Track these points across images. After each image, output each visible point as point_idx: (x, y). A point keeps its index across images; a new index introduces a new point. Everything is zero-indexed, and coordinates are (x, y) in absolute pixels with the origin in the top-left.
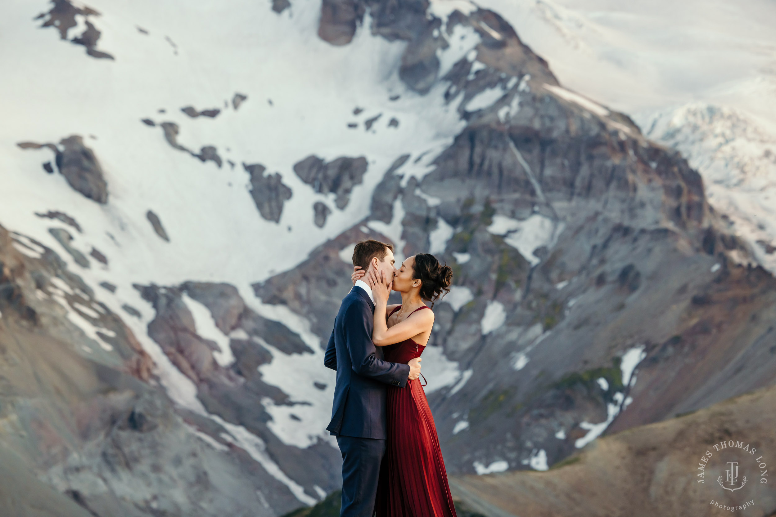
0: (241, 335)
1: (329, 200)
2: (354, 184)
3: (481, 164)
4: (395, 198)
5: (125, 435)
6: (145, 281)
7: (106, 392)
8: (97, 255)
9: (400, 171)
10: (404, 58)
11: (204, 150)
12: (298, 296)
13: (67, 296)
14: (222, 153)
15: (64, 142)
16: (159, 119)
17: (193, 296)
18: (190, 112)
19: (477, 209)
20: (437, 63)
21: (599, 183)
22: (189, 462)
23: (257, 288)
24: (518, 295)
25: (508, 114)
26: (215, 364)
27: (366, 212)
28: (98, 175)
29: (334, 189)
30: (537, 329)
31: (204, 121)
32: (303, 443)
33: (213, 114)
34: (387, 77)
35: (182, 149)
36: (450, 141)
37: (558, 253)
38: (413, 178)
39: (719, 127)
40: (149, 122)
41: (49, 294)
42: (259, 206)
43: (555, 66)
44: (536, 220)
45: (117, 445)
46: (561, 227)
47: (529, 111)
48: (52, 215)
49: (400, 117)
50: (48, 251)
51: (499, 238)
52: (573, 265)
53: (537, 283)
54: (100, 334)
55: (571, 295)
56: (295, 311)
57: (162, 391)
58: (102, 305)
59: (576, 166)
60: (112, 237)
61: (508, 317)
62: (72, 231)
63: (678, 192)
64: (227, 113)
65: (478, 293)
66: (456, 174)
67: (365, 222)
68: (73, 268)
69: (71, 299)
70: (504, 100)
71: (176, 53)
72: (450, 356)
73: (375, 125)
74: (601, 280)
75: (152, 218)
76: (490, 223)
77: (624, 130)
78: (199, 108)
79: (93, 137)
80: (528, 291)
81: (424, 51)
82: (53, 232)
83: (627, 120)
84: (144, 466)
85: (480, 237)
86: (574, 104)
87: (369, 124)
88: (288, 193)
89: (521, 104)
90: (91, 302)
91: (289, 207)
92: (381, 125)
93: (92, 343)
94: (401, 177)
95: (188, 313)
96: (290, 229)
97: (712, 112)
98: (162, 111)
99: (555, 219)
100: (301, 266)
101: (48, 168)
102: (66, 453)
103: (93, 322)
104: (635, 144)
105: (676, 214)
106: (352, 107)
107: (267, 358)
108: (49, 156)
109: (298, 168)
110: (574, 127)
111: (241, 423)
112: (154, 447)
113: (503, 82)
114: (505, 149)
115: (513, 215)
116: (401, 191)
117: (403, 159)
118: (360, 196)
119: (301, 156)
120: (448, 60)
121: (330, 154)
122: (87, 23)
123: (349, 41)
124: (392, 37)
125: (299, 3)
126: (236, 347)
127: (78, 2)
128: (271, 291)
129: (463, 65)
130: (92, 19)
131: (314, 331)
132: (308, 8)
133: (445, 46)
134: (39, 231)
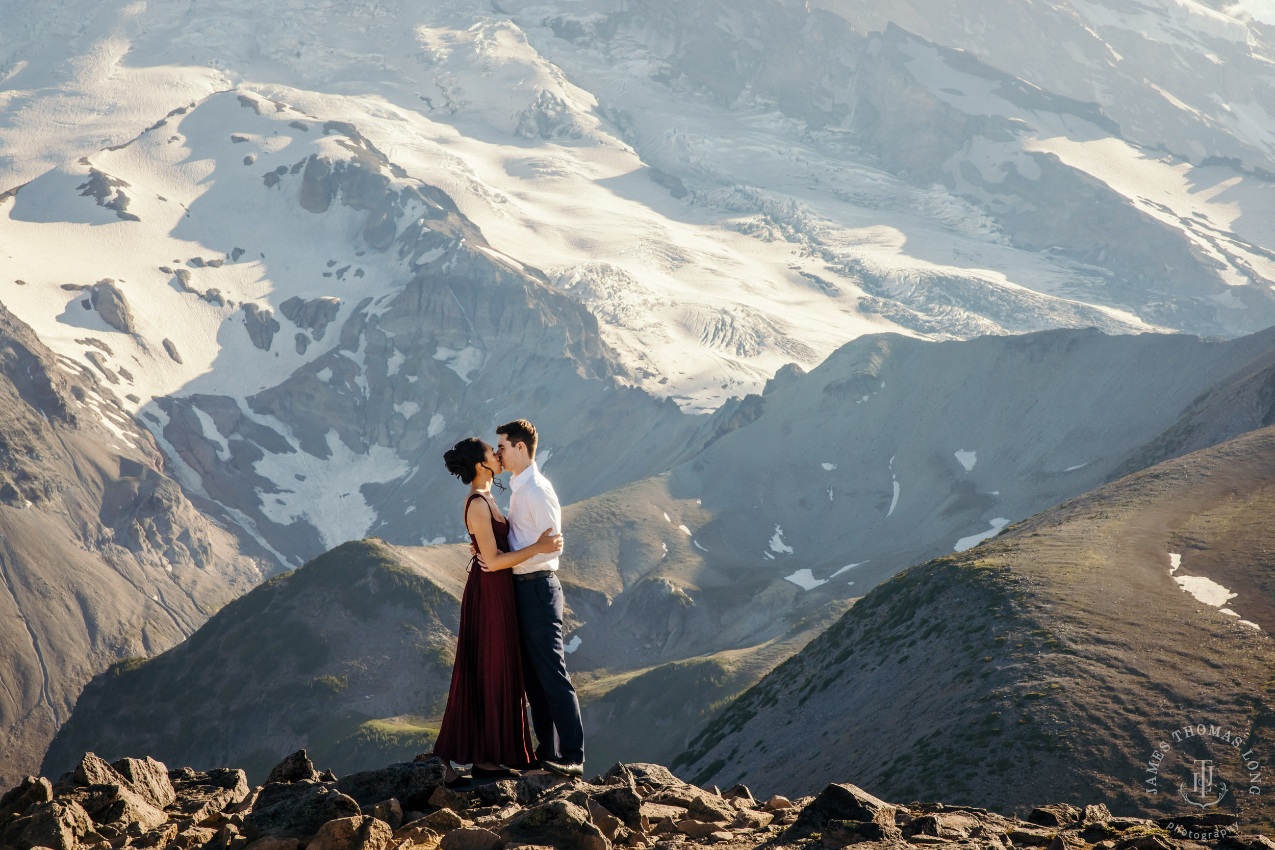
0: (238, 437)
1: (309, 333)
2: (328, 321)
3: (427, 306)
4: (360, 332)
6: (160, 394)
8: (123, 372)
9: (364, 311)
10: (367, 222)
11: (208, 293)
12: (283, 408)
13: (101, 406)
14: (225, 296)
15: (98, 284)
16: (174, 267)
17: (200, 407)
18: (196, 262)
19: (424, 341)
20: (394, 228)
21: (518, 324)
23: (250, 400)
24: (456, 408)
25: (449, 267)
26: (217, 459)
27: (337, 343)
28: (124, 310)
29: (312, 323)
31: (209, 269)
32: (287, 522)
33: (216, 264)
34: (354, 237)
35: (191, 291)
36: (404, 287)
37: (486, 375)
38: (374, 315)
39: (609, 281)
40: (165, 270)
41: (87, 404)
42: (253, 337)
43: (485, 232)
44: (470, 349)
46: (489, 356)
47: (465, 266)
48: (89, 342)
49: (364, 268)
50: (85, 369)
51: (442, 364)
52: (498, 385)
53: (471, 398)
54: (124, 434)
55: (496, 408)
56: (280, 419)
58: (126, 412)
59: (502, 308)
60: (138, 361)
61: (447, 425)
62: (105, 354)
63: (578, 330)
65: (424, 406)
66: (407, 313)
67: (336, 350)
68: (105, 383)
69: (104, 407)
70: (446, 257)
71: (187, 216)
72: (402, 455)
73: (345, 275)
75: (167, 345)
76: (435, 352)
77: (538, 282)
78: (206, 259)
79: (122, 281)
80: (463, 404)
81: (384, 218)
82: (89, 356)
83: (539, 273)
85: (425, 362)
86: (500, 261)
87: (340, 273)
88: (276, 328)
89: (458, 260)
90: (119, 410)
91: (277, 337)
92: (349, 275)
93: (120, 443)
94: (366, 315)
95: (197, 420)
96: (277, 355)
97: (604, 269)
98: (177, 261)
99: (484, 349)
100: (284, 385)
101: (86, 304)
103: (121, 426)
104: (546, 292)
105: (577, 347)
106: (328, 260)
107: (259, 456)
108: (87, 296)
109: (284, 307)
110: (500, 279)
113: (444, 243)
114: (446, 294)
115: (452, 347)
116: (365, 326)
117: (368, 301)
118: (333, 330)
119: (286, 298)
120: (402, 225)
121: (308, 296)
122: (118, 191)
123: (325, 210)
124: (358, 207)
125: (287, 178)
126: (233, 446)
127: (112, 175)
128: (260, 403)
129: (414, 229)
130: (122, 189)
131: (296, 435)
132: (293, 183)
133: (401, 215)
134: (78, 353)
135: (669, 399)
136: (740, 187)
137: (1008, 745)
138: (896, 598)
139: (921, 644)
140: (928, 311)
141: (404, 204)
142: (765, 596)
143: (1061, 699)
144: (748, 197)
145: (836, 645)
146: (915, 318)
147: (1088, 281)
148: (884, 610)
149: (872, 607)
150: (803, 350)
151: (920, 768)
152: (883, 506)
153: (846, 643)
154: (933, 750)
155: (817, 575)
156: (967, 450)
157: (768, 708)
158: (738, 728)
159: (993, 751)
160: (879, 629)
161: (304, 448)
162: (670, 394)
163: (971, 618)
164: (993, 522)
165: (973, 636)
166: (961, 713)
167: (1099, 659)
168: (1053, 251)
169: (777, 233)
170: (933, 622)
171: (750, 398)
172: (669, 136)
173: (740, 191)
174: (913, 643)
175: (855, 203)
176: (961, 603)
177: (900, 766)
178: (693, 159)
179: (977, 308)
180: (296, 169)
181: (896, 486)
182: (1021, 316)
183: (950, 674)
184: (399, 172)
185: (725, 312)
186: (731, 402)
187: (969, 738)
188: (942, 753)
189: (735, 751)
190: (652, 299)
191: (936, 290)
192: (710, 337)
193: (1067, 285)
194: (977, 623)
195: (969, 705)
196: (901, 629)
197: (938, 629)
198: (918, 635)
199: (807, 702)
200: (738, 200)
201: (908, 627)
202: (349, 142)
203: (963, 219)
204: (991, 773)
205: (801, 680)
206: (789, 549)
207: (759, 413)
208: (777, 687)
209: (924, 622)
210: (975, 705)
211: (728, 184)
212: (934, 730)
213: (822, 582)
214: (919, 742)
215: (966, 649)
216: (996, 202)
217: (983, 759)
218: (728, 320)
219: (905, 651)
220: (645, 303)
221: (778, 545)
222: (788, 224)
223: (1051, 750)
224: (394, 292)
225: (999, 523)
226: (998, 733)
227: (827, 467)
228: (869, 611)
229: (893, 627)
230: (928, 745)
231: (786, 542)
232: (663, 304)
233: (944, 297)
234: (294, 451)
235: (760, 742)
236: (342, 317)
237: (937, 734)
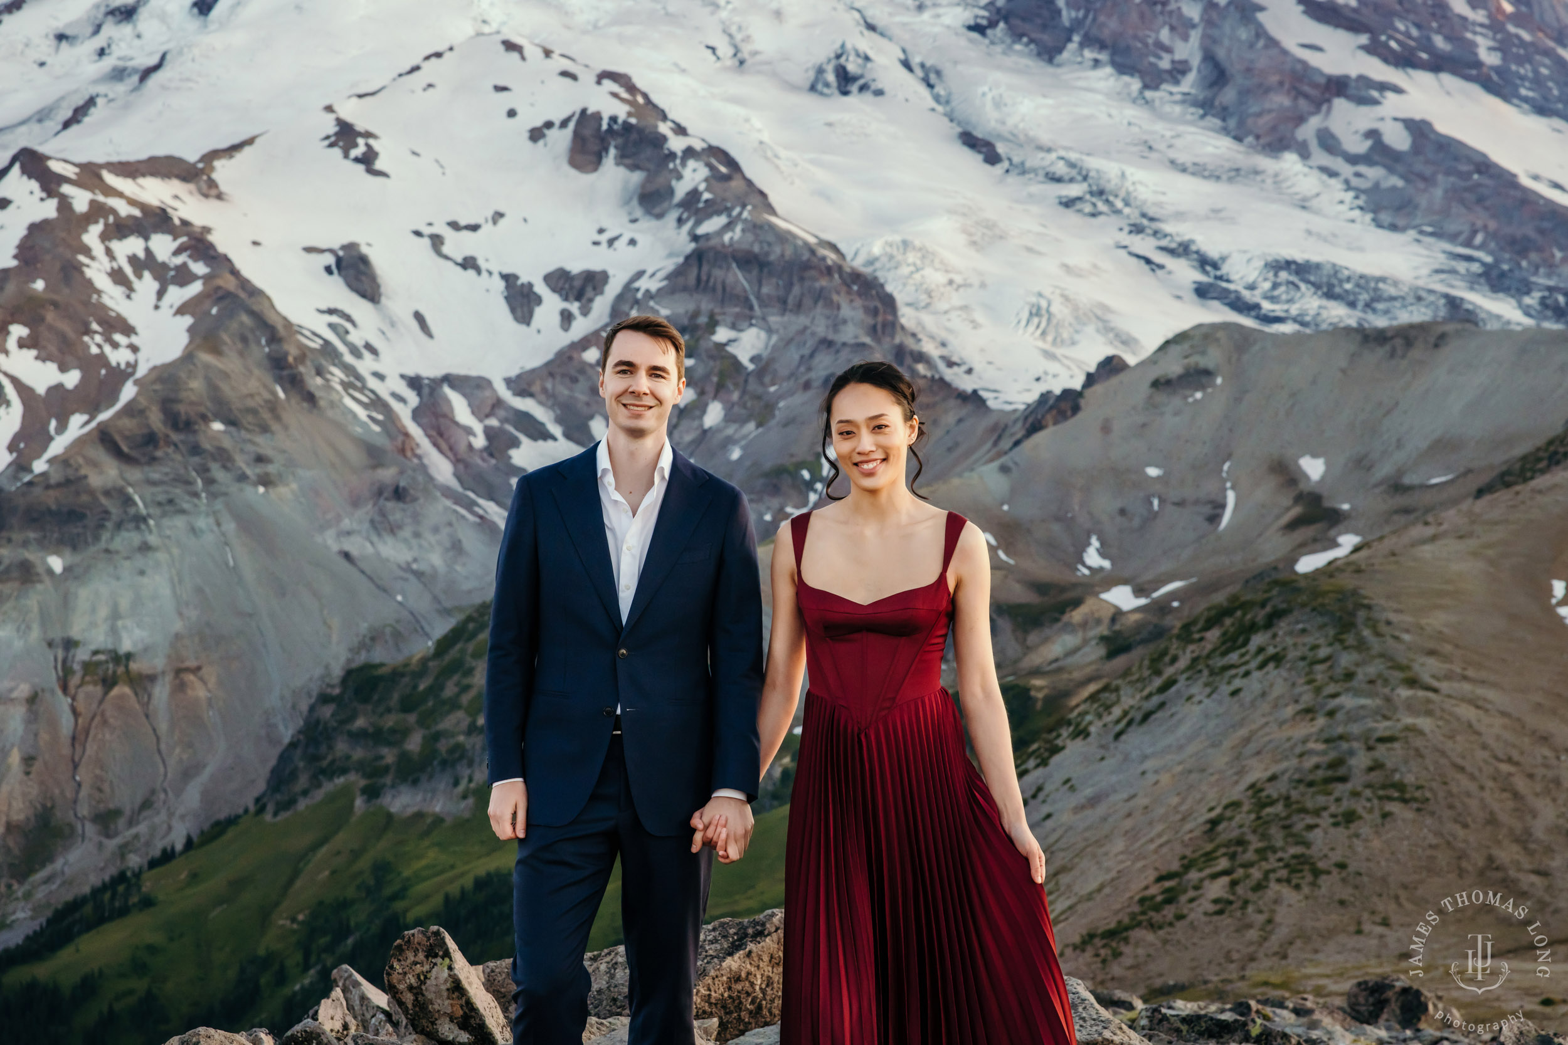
0: (493, 422)
1: (574, 307)
2: (596, 295)
3: (708, 281)
4: (632, 308)
5: (390, 505)
6: (411, 372)
7: (375, 467)
8: (369, 347)
9: (636, 285)
10: (643, 186)
11: (465, 259)
12: (544, 390)
13: (342, 383)
14: (481, 262)
15: (343, 248)
16: (427, 231)
17: (452, 386)
18: (454, 226)
19: (703, 320)
20: (671, 192)
21: (808, 302)
22: (445, 531)
23: (509, 382)
24: (735, 396)
25: (732, 239)
26: (470, 446)
27: (605, 320)
28: (373, 278)
29: (578, 297)
30: (751, 426)
31: (466, 234)
33: (474, 228)
34: (627, 202)
35: (447, 258)
36: (681, 260)
37: (771, 360)
38: (647, 291)
39: (911, 257)
40: (418, 234)
41: (327, 380)
42: (513, 310)
43: (773, 199)
44: (754, 331)
45: (383, 514)
46: (774, 338)
47: (750, 237)
48: (331, 312)
49: (638, 237)
50: (327, 343)
51: (721, 346)
52: (783, 371)
53: (753, 386)
54: (370, 417)
55: (781, 397)
56: (541, 403)
57: (423, 468)
58: (373, 391)
59: (790, 285)
60: (383, 333)
61: (726, 415)
62: (348, 326)
63: (875, 312)
64: (487, 228)
65: (701, 393)
66: (685, 289)
68: (348, 358)
69: (346, 386)
70: (729, 226)
71: (444, 174)
73: (616, 244)
74: (807, 386)
75: (419, 317)
76: (713, 333)
77: (831, 256)
78: (463, 222)
79: (369, 245)
80: (744, 392)
81: (660, 180)
82: (332, 326)
83: (834, 247)
84: (406, 533)
85: (703, 344)
86: (789, 232)
87: (611, 242)
88: (539, 300)
89: (743, 230)
90: (363, 388)
91: (539, 312)
92: (621, 244)
93: (363, 425)
94: (638, 290)
95: (448, 402)
96: (539, 331)
97: (905, 244)
98: (430, 224)
99: (770, 331)
100: (548, 364)
101: (328, 270)
102: (339, 519)
103: (365, 406)
104: (840, 269)
105: (873, 331)
106: (597, 227)
107: (516, 444)
108: (330, 260)
109: (548, 279)
110: (789, 252)
111: (491, 498)
112: (416, 518)
113: (728, 210)
114: (729, 268)
115: (733, 327)
116: (637, 302)
117: (640, 274)
118: (602, 305)
119: (551, 268)
120: (681, 189)
121: (576, 267)
122: (367, 145)
123: (595, 169)
124: (634, 167)
125: (552, 134)
126: (489, 433)
127: (360, 125)
128: (521, 385)
129: (694, 194)
130: (371, 141)
131: (559, 420)
132: (561, 139)
133: (679, 177)
134: (320, 325)
135: (975, 392)
136: (1062, 153)
137: (1355, 794)
138: (1228, 621)
139: (1257, 675)
140: (1273, 299)
141: (684, 164)
142: (1077, 615)
143: (1418, 742)
144: (1072, 165)
145: (1158, 673)
146: (1257, 306)
147: (1462, 267)
148: (1214, 635)
149: (1200, 631)
150: (1127, 341)
151: (1253, 816)
152: (1214, 518)
153: (1169, 671)
154: (1268, 797)
155: (1139, 592)
156: (1315, 455)
157: (1079, 742)
158: (1044, 763)
159: (1338, 800)
160: (1208, 656)
161: (568, 436)
162: (975, 386)
163: (1315, 647)
164: (1342, 539)
165: (1319, 668)
166: (1301, 755)
167: (1463, 699)
168: (1421, 232)
169: (1102, 207)
170: (1271, 651)
171: (1067, 393)
172: (984, 94)
173: (1062, 158)
174: (1247, 674)
175: (1193, 174)
176: (1304, 631)
177: (1228, 813)
178: (1011, 122)
179: (1330, 295)
180: (564, 124)
181: (1231, 497)
182: (1380, 306)
183: (1290, 711)
184: (681, 130)
185: (1040, 295)
186: (1045, 397)
187: (1311, 784)
188: (1277, 800)
189: (1040, 789)
190: (958, 279)
191: (1284, 275)
192: (1024, 323)
193: (1438, 271)
194: (1323, 652)
195: (1311, 745)
196: (1234, 657)
197: (1277, 659)
198: (1253, 665)
199: (1124, 737)
200: (1061, 169)
201: (1242, 655)
202: (624, 95)
203: (1318, 195)
204: (1336, 825)
205: (1117, 712)
206: (1106, 564)
207: (1076, 409)
208: (1088, 718)
209: (1261, 650)
210: (1320, 747)
211: (1049, 150)
212: (1269, 774)
213: (1143, 601)
214: (1252, 786)
215: (1310, 682)
216: (1358, 175)
217: (1325, 809)
218: (1044, 304)
219: (1238, 683)
220: (951, 282)
221: (1093, 557)
222: (1116, 196)
223: (1405, 801)
224: (670, 265)
225: (1348, 542)
226: (1343, 779)
227: (1153, 472)
228: (1197, 636)
229: (1224, 654)
230: (1261, 790)
231: (1102, 553)
232: (970, 286)
233: (1293, 283)
234: (555, 439)
235: (1068, 781)
236: (613, 289)
237: (1273, 778)
